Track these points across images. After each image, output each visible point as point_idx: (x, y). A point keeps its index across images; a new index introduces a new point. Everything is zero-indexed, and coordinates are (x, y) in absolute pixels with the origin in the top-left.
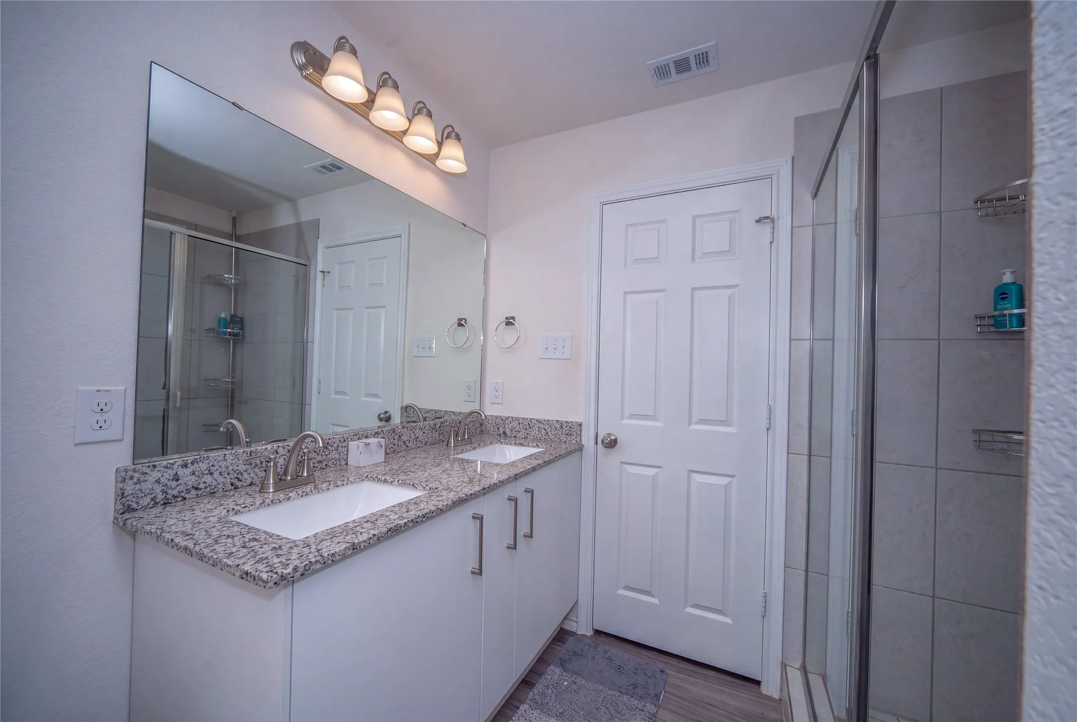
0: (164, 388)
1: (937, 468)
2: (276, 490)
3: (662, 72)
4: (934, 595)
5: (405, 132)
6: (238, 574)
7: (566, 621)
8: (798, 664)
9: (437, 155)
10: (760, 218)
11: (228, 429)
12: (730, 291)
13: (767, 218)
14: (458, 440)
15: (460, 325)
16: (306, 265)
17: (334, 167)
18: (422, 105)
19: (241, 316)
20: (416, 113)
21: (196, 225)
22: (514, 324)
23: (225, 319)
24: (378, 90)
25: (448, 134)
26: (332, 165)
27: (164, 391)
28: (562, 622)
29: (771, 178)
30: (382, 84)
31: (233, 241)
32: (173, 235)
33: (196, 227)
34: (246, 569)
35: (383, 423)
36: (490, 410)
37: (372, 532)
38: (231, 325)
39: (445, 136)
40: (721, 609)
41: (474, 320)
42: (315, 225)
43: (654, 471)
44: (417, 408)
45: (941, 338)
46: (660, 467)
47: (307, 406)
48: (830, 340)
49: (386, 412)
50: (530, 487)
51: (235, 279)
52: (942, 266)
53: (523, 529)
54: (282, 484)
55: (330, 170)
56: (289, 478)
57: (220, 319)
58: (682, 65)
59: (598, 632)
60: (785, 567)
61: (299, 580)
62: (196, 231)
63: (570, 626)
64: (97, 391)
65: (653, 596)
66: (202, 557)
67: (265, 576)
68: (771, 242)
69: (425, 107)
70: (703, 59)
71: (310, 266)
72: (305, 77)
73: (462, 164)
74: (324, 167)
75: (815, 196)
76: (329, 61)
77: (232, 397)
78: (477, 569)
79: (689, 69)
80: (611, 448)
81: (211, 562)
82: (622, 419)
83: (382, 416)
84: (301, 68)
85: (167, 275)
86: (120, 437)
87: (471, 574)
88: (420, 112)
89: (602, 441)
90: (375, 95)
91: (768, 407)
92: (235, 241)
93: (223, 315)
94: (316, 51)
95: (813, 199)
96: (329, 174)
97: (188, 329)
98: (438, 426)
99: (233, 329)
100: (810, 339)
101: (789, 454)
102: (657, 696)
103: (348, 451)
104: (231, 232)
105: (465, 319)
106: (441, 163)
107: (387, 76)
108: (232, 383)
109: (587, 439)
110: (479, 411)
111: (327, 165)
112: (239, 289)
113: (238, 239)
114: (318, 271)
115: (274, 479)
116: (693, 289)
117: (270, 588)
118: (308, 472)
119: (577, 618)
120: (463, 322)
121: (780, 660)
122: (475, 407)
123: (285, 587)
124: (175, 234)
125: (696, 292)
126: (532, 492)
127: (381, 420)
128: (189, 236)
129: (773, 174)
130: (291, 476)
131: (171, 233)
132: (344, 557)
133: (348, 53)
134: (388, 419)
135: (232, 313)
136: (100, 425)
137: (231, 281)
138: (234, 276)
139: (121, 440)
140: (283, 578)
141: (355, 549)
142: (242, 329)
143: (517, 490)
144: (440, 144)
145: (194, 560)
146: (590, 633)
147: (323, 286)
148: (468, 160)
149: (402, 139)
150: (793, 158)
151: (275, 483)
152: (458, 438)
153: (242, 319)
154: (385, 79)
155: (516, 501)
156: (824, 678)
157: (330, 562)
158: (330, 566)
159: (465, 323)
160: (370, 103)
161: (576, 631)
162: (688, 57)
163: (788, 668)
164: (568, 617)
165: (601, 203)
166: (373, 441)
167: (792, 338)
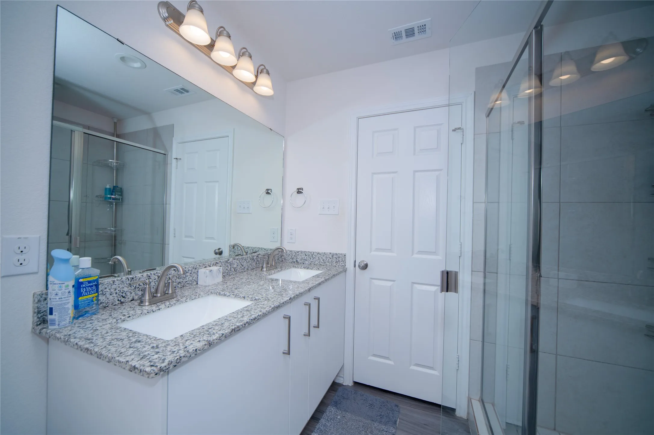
0: (68, 234)
1: (558, 279)
2: (151, 304)
3: (397, 36)
4: (557, 353)
5: (234, 67)
6: (128, 368)
7: (338, 378)
8: (478, 397)
9: (254, 83)
10: (455, 128)
11: (115, 262)
12: (437, 173)
13: (459, 128)
14: (268, 266)
15: (268, 193)
16: (165, 154)
17: (184, 91)
18: (244, 50)
19: (121, 187)
20: (241, 55)
21: (89, 127)
22: (302, 193)
23: (110, 189)
24: (217, 38)
25: (261, 71)
26: (182, 89)
27: (68, 236)
28: (335, 378)
29: (462, 104)
30: (219, 34)
31: (114, 137)
32: (73, 132)
33: (89, 128)
34: (133, 365)
35: (218, 256)
36: (288, 247)
37: (221, 332)
38: (114, 193)
39: (259, 71)
40: (432, 366)
41: (277, 190)
42: (171, 128)
43: (391, 283)
44: (241, 246)
45: (561, 201)
46: (394, 281)
47: (166, 245)
48: (497, 202)
49: (219, 249)
50: (318, 296)
51: (116, 163)
52: (561, 159)
53: (314, 322)
54: (155, 300)
55: (182, 93)
56: (159, 295)
57: (106, 189)
58: (410, 33)
59: (355, 383)
60: (470, 339)
61: (173, 370)
62: (89, 130)
63: (340, 381)
64: (18, 238)
65: (390, 360)
66: (100, 356)
67: (148, 369)
68: (462, 144)
69: (247, 51)
70: (423, 29)
71: (168, 155)
72: (167, 26)
73: (271, 90)
74: (177, 90)
75: (488, 116)
76: (184, 16)
77: (115, 240)
78: (286, 351)
79: (413, 34)
80: (365, 269)
81: (107, 360)
82: (371, 251)
83: (217, 251)
84: (165, 19)
85: (69, 159)
86: (36, 270)
87: (282, 354)
88: (243, 54)
89: (359, 266)
90: (215, 42)
91: (460, 243)
92: (116, 137)
93: (108, 187)
94: (175, 9)
95: (487, 117)
96: (180, 95)
97: (84, 196)
98: (255, 258)
99: (115, 195)
100: (485, 202)
101: (473, 272)
102: (395, 422)
103: (198, 276)
104: (114, 132)
105: (271, 190)
106: (256, 89)
107: (222, 29)
108: (115, 231)
109: (349, 265)
110: (281, 248)
111: (179, 89)
112: (119, 169)
113: (118, 136)
114: (173, 158)
115: (149, 296)
116: (415, 172)
117: (152, 378)
118: (172, 290)
119: (343, 375)
120: (270, 191)
121: (467, 395)
122: (278, 245)
123: (163, 376)
124: (74, 131)
125: (416, 173)
126: (319, 299)
127: (216, 254)
128: (84, 133)
129: (463, 102)
130: (160, 294)
131: (72, 131)
132: (203, 351)
133: (198, 11)
134: (221, 253)
135: (115, 185)
136: (20, 262)
137: (114, 163)
138: (116, 160)
139: (36, 273)
140: (161, 370)
141: (210, 344)
142: (121, 195)
143: (309, 298)
144: (257, 77)
145: (94, 358)
146: (351, 384)
147: (177, 168)
148: (274, 88)
149: (232, 72)
150: (475, 92)
151: (149, 299)
152: (268, 265)
153: (121, 189)
154: (221, 31)
155: (309, 305)
156: (493, 405)
157: (194, 355)
158: (194, 358)
159: (271, 192)
160: (211, 46)
161: (343, 383)
162: (414, 28)
163: (472, 400)
164: (339, 375)
165: (357, 118)
166: (215, 268)
167: (474, 201)
